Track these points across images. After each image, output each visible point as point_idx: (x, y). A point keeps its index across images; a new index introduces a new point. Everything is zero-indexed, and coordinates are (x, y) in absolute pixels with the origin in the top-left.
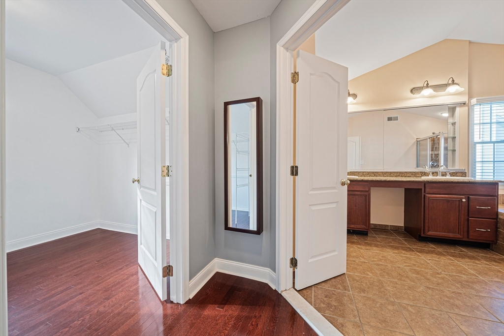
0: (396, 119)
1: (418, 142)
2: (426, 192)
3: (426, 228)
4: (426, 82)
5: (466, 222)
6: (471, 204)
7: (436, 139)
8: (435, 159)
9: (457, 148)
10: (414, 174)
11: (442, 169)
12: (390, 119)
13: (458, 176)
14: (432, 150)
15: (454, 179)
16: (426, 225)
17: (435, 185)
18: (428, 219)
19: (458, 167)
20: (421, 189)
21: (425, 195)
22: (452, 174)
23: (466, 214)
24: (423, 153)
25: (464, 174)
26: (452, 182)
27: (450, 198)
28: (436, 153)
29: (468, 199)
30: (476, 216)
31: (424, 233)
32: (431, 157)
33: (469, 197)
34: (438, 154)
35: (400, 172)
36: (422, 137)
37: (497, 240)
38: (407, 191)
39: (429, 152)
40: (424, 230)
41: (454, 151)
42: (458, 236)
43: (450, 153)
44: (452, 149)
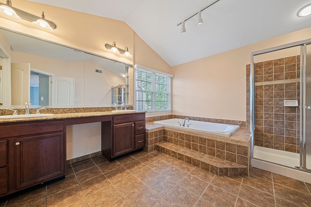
0: (101, 72)
1: (113, 89)
2: (114, 123)
3: (114, 151)
4: (114, 43)
5: (134, 138)
6: (136, 127)
7: (120, 88)
8: (120, 99)
9: (129, 92)
10: (108, 109)
11: (123, 105)
12: (97, 71)
13: (129, 109)
14: (119, 94)
15: (129, 112)
16: (114, 149)
17: (119, 117)
18: (116, 144)
19: (130, 104)
20: (111, 121)
21: (113, 126)
22: (128, 108)
23: (134, 133)
24: (114, 95)
25: (132, 108)
26: (128, 114)
27: (127, 125)
28: (120, 96)
29: (135, 124)
30: (138, 134)
31: (113, 156)
32: (118, 98)
33: (135, 123)
34: (121, 97)
35: (98, 108)
36: (114, 86)
37: (145, 144)
38: (103, 123)
39: (117, 96)
40: (113, 153)
41: (128, 94)
42: (131, 149)
43: (126, 95)
44: (127, 92)
